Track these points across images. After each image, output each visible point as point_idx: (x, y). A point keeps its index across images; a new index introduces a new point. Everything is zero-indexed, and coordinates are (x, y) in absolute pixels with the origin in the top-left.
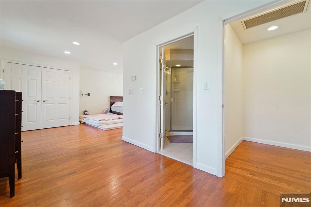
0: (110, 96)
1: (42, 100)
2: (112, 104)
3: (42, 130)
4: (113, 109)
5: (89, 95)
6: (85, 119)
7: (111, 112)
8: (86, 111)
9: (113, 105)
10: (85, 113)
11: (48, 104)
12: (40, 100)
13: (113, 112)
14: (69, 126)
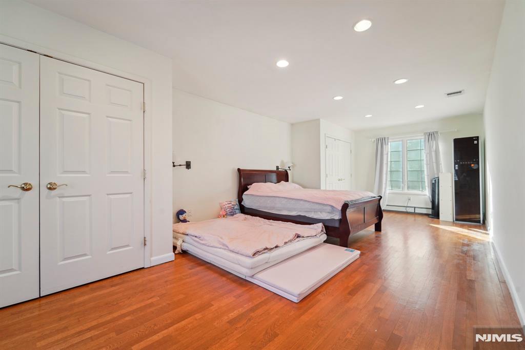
0: (239, 170)
1: (44, 182)
2: (243, 189)
3: (44, 301)
4: (247, 203)
5: (188, 165)
6: (187, 238)
7: (243, 210)
8: (181, 212)
9: (245, 193)
10: (181, 217)
11: (64, 199)
12: (34, 183)
13: (246, 211)
14: (143, 268)
